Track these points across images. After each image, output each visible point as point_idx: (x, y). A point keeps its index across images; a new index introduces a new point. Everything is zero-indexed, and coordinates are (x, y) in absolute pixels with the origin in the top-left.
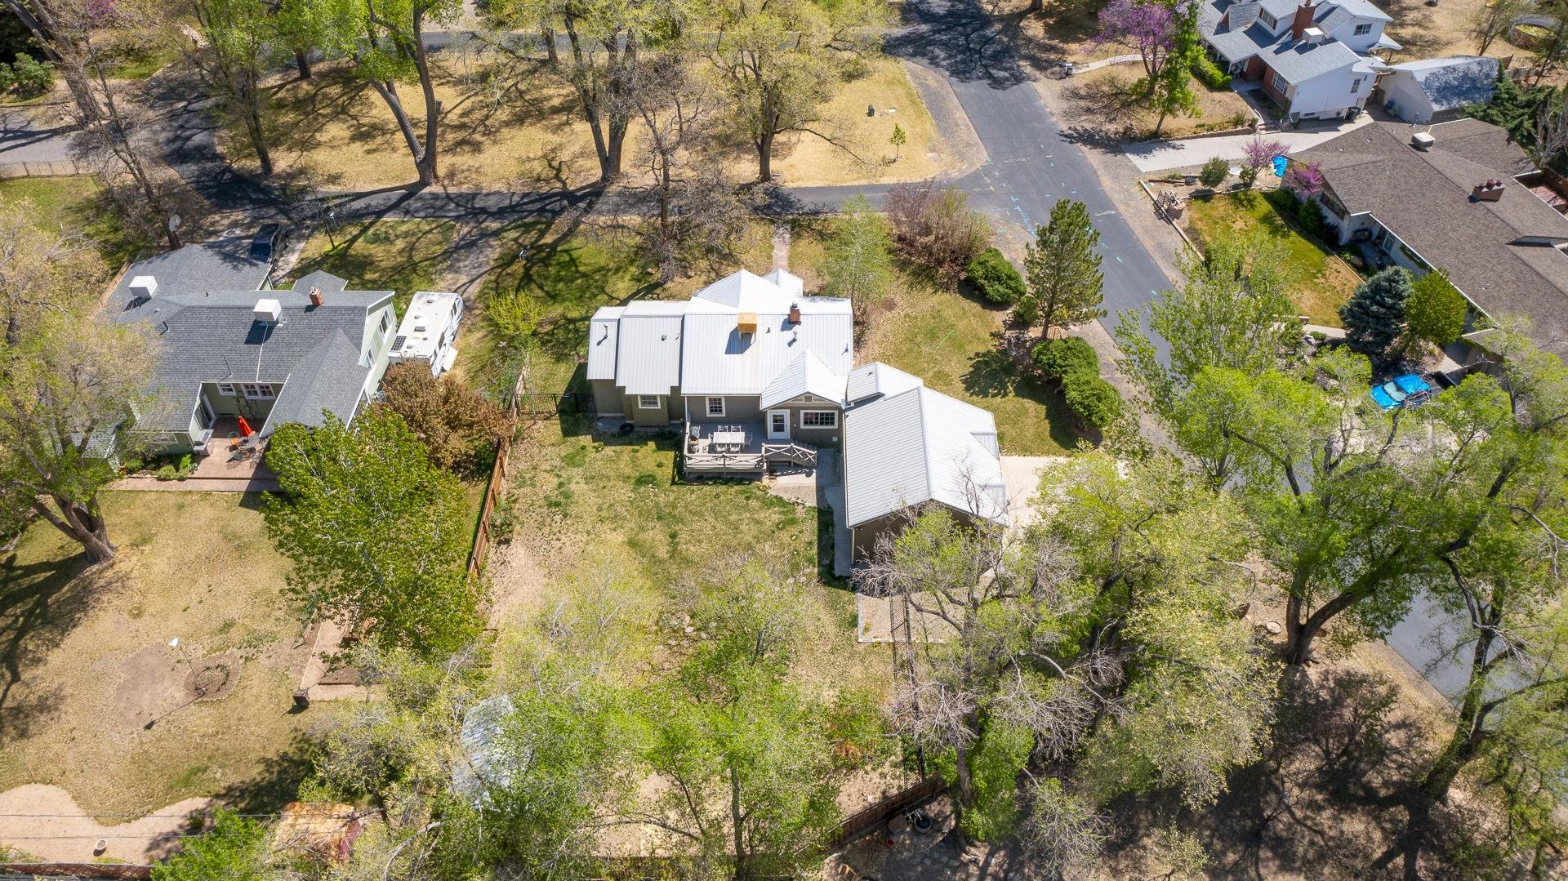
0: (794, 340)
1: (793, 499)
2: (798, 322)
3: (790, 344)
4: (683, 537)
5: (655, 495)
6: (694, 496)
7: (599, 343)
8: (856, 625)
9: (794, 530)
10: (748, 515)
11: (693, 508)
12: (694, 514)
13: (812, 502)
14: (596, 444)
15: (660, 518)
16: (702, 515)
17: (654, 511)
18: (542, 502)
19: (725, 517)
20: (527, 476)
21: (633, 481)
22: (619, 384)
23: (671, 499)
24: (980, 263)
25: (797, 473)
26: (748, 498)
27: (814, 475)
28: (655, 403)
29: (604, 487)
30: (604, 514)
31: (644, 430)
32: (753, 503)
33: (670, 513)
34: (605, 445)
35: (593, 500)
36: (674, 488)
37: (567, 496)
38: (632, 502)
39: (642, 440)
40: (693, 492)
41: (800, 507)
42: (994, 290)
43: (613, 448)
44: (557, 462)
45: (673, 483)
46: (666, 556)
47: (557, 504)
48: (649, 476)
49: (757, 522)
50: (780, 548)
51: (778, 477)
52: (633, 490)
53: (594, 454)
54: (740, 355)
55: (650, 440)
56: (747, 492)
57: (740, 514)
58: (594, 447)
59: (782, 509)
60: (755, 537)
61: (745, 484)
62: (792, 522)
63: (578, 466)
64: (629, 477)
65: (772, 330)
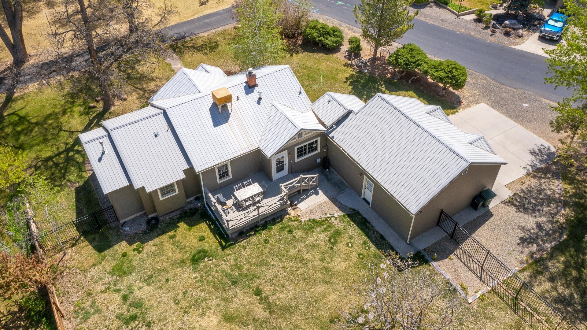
0: (260, 99)
1: (323, 216)
2: (256, 85)
3: (259, 102)
4: (267, 289)
5: (216, 266)
6: (248, 250)
7: (100, 160)
8: (455, 290)
9: (345, 238)
10: (301, 245)
11: (254, 261)
12: (260, 264)
13: (338, 213)
14: (134, 246)
15: (235, 283)
16: (267, 263)
17: (225, 280)
18: (117, 323)
19: (286, 255)
20: (87, 305)
21: (188, 262)
22: (137, 186)
23: (232, 262)
24: (313, 28)
25: (308, 197)
26: (290, 232)
27: (320, 191)
28: (174, 190)
29: (167, 280)
30: (184, 304)
31: (167, 217)
32: (298, 233)
33: (240, 274)
34: (143, 243)
35: (165, 297)
36: (227, 251)
37: (138, 305)
38: (200, 281)
39: (172, 225)
40: (244, 247)
41: (333, 219)
42: (330, 41)
43: (151, 243)
44: (108, 279)
45: (223, 248)
46: (266, 314)
47: (133, 318)
48: (200, 252)
49: (313, 247)
50: (347, 258)
51: (298, 206)
52: (195, 271)
53: (138, 257)
54: (226, 124)
55: (179, 222)
56: (286, 228)
57: (295, 247)
58: (134, 250)
59: (322, 228)
60: (322, 260)
61: (279, 222)
62: (337, 234)
63: (130, 273)
64: (183, 261)
65: (240, 97)
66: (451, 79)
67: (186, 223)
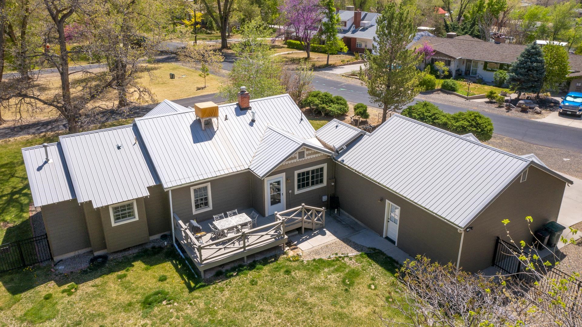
0: (253, 121)
1: (333, 257)
2: (248, 108)
3: (251, 124)
5: (178, 310)
6: (226, 293)
7: (39, 169)
9: (364, 280)
10: (303, 287)
11: (235, 305)
12: (243, 309)
13: (353, 253)
14: (66, 287)
16: (252, 308)
19: (281, 299)
21: (138, 306)
23: (202, 305)
25: (311, 237)
26: (288, 272)
27: (327, 232)
28: (131, 215)
31: (120, 255)
32: (298, 274)
33: (211, 321)
34: (78, 284)
36: (196, 294)
39: (126, 263)
40: (222, 290)
41: (346, 259)
42: (333, 108)
43: (90, 283)
45: (191, 290)
48: (157, 293)
49: (320, 289)
50: (370, 302)
51: (299, 246)
52: (144, 317)
53: (67, 299)
55: (134, 261)
56: (281, 268)
57: (294, 290)
58: (63, 292)
59: (332, 269)
60: (334, 304)
61: (272, 262)
62: (354, 274)
63: (49, 319)
64: (130, 304)
65: (229, 117)
66: (475, 127)
67: (144, 262)
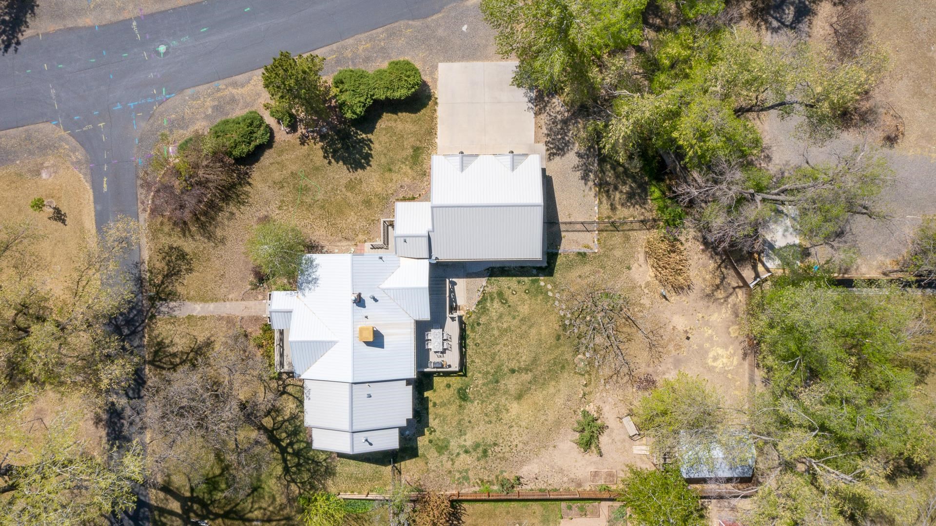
0: (373, 298)
1: (479, 293)
3: (376, 300)
4: (513, 365)
5: (477, 387)
6: (477, 361)
8: (585, 254)
9: (507, 293)
10: (494, 324)
11: (488, 361)
12: (493, 359)
13: (483, 281)
14: (427, 432)
15: (497, 382)
16: (495, 354)
17: (491, 386)
18: (482, 462)
19: (496, 338)
20: (457, 475)
21: (463, 403)
22: (405, 424)
23: (480, 375)
25: (454, 292)
26: (479, 324)
27: (455, 280)
29: (470, 422)
30: (494, 419)
32: (483, 320)
33: (493, 375)
34: (428, 426)
35: (482, 427)
36: (469, 374)
37: (477, 446)
38: (483, 402)
40: (473, 361)
41: (487, 288)
43: (431, 420)
44: (444, 458)
45: (466, 376)
46: (530, 374)
47: (485, 452)
48: (459, 392)
49: (500, 317)
50: (523, 301)
51: (458, 304)
52: (472, 402)
53: (438, 433)
54: (385, 338)
55: (423, 395)
56: (473, 325)
57: (493, 328)
58: (430, 434)
59: (489, 301)
60: (514, 318)
61: (465, 327)
62: (500, 294)
63: (449, 442)
64: (460, 406)
67: (427, 391)
